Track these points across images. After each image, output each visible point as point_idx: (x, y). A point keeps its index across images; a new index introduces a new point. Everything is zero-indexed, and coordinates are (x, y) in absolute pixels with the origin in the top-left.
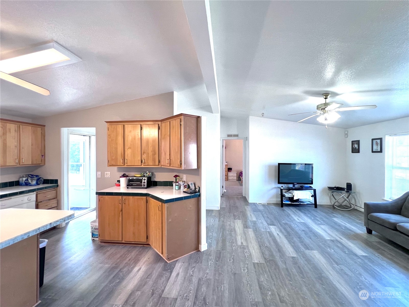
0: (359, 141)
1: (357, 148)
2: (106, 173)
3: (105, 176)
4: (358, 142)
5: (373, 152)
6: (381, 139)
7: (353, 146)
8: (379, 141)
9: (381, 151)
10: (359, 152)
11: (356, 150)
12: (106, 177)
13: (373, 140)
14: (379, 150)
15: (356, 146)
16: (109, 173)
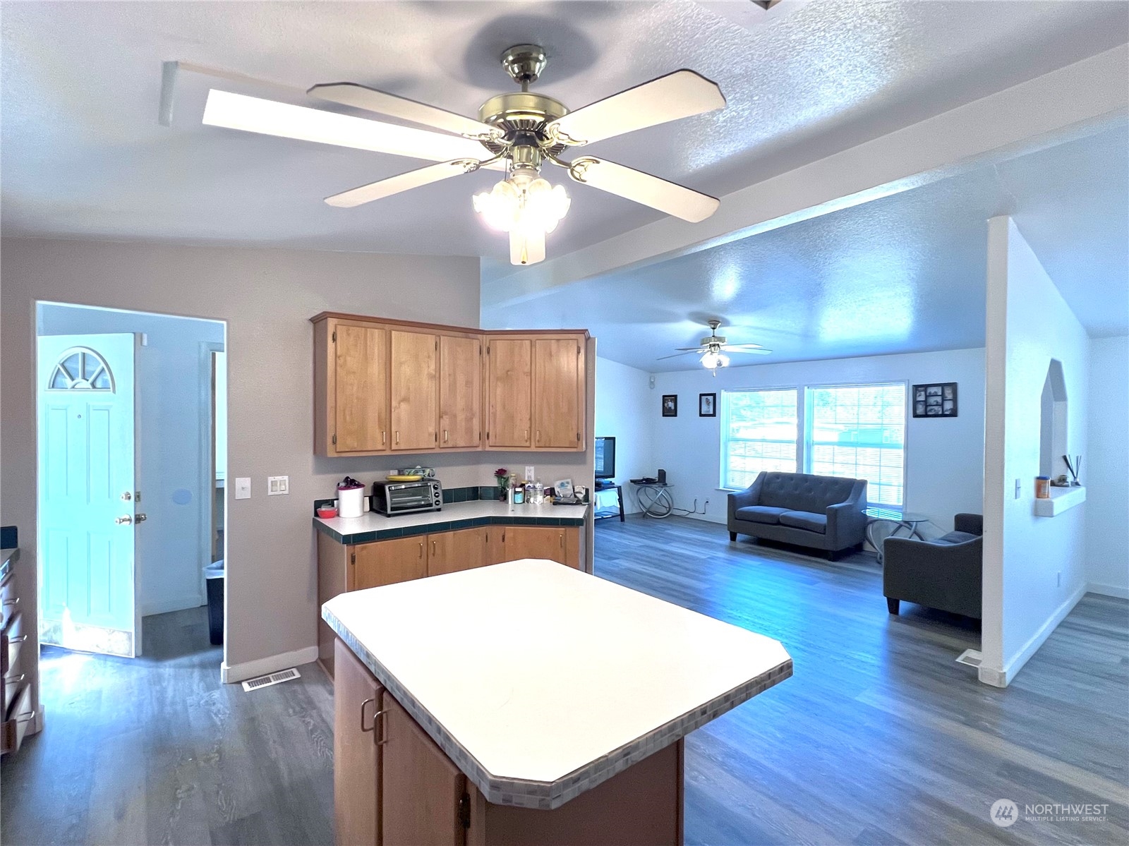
0: (676, 396)
1: (673, 408)
2: (271, 479)
3: (267, 491)
4: (674, 397)
5: (701, 415)
6: (714, 395)
7: (666, 404)
8: (711, 398)
9: (714, 415)
10: (676, 415)
11: (670, 412)
12: (273, 493)
13: (701, 395)
14: (712, 413)
15: (671, 405)
16: (286, 478)
